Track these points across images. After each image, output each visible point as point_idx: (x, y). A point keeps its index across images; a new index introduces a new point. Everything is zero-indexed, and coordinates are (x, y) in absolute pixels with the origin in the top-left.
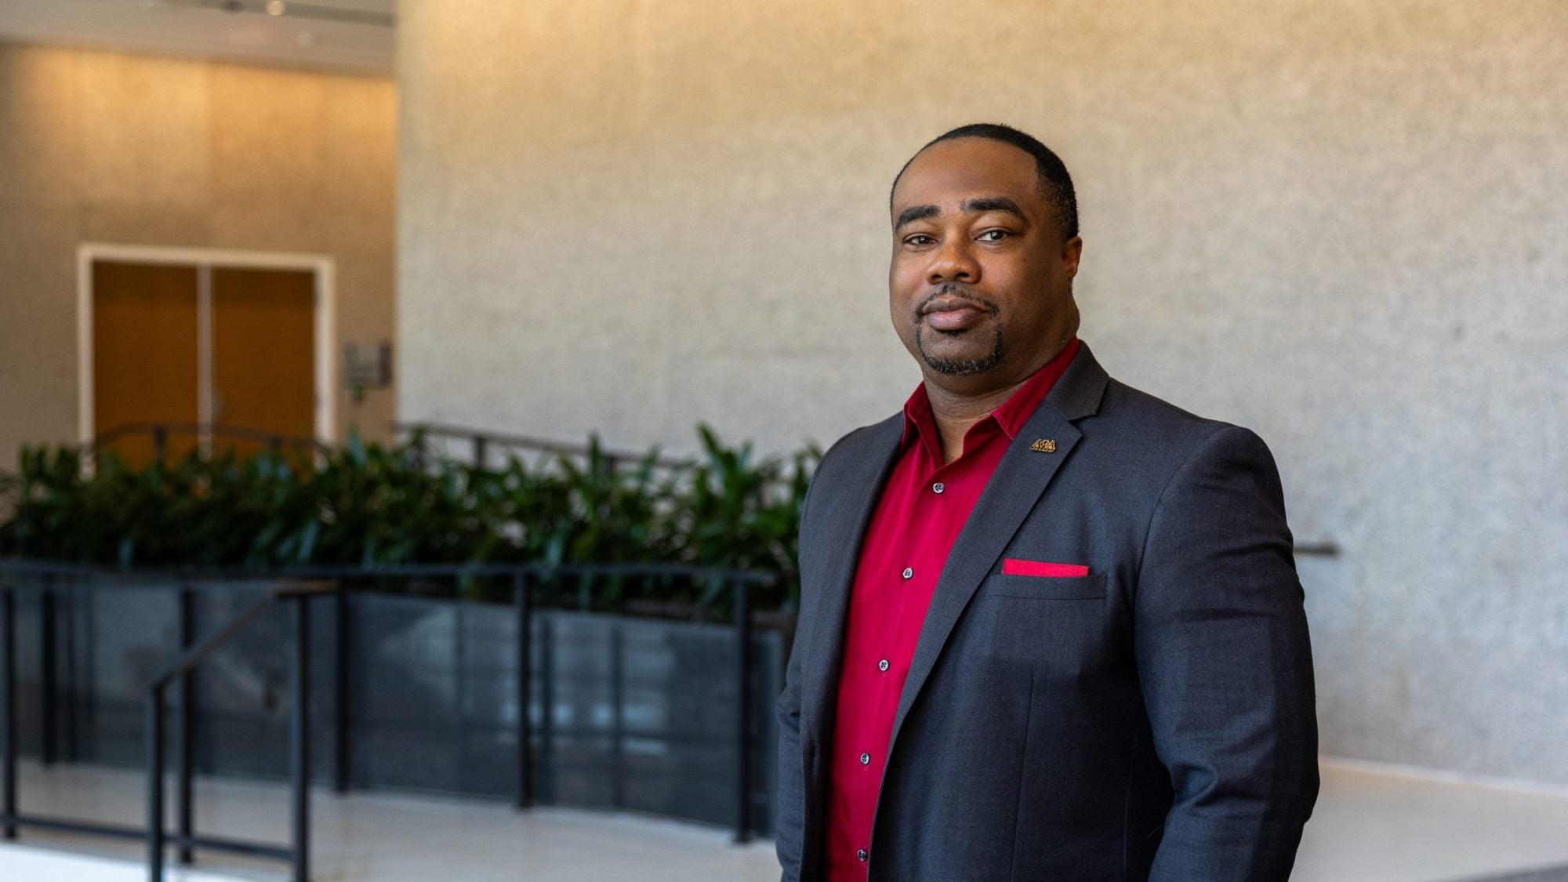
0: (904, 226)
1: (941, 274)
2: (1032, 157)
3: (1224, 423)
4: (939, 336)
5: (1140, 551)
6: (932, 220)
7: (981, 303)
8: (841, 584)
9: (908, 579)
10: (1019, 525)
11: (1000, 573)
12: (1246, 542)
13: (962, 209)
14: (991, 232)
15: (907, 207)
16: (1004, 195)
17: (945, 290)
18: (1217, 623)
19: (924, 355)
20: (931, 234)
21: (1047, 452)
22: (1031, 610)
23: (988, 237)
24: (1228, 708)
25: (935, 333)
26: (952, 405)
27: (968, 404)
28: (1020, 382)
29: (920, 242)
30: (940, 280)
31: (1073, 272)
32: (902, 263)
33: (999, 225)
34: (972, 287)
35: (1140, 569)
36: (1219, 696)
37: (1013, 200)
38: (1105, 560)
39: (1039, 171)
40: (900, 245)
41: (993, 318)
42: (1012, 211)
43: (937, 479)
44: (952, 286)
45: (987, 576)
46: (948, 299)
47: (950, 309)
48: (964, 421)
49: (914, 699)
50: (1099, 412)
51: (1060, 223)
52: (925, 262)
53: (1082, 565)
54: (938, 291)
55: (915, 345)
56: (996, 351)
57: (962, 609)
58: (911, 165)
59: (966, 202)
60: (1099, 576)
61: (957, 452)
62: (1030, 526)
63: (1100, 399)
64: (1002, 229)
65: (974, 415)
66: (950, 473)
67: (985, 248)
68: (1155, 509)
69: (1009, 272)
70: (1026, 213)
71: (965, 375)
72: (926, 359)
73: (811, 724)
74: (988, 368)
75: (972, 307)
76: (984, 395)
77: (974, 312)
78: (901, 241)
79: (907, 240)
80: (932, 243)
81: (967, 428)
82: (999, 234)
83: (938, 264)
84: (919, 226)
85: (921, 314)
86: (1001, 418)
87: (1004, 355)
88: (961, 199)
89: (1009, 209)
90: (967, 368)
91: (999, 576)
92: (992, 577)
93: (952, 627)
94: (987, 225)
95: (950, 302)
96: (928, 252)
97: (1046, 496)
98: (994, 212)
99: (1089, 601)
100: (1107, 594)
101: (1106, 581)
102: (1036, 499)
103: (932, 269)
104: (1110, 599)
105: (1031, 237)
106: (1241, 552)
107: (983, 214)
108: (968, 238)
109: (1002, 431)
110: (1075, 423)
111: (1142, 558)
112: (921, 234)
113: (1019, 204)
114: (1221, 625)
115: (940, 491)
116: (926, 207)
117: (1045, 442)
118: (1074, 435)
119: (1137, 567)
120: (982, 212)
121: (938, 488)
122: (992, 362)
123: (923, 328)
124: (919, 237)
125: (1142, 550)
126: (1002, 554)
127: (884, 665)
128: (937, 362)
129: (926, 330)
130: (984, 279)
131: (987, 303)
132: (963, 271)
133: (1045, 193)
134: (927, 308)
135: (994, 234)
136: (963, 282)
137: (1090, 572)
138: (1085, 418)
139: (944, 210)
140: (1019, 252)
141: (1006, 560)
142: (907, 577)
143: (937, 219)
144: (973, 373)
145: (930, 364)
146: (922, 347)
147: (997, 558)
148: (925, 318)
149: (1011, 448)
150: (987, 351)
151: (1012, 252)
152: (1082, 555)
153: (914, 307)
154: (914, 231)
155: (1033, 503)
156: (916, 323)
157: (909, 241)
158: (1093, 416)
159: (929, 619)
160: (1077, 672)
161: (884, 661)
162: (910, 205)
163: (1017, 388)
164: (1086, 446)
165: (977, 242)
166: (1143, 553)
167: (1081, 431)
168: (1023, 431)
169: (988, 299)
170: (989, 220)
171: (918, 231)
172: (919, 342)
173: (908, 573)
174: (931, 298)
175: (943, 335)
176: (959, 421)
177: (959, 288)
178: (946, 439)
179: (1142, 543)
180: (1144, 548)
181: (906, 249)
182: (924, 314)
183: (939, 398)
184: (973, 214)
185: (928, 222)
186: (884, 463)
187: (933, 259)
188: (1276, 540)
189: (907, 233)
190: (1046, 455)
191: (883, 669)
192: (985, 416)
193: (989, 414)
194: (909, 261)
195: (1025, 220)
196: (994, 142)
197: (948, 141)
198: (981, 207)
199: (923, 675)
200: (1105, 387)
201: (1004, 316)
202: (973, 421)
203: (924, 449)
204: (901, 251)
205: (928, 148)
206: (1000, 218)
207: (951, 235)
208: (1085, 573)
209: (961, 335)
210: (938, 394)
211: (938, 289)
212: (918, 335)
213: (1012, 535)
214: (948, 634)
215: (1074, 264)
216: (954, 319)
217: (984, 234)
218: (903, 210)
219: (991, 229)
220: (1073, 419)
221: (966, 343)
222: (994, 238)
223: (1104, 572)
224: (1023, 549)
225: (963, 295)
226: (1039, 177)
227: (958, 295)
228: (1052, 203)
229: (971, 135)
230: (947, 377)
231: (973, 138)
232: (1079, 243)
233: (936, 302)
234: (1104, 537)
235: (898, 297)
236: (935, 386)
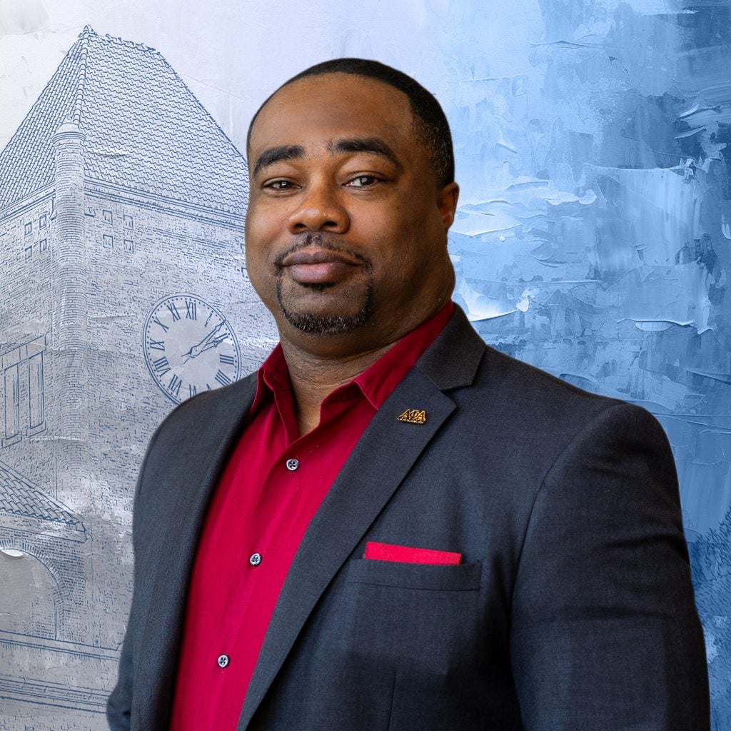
0: (263, 169)
1: (304, 223)
2: (405, 95)
3: (615, 400)
4: (301, 289)
5: (519, 539)
6: (295, 162)
7: (352, 255)
8: (180, 564)
9: (256, 565)
10: (384, 504)
11: (361, 558)
12: (638, 532)
13: (329, 149)
14: (361, 178)
15: (267, 148)
16: (375, 135)
17: (308, 241)
18: (605, 623)
19: (285, 311)
20: (293, 179)
21: (415, 424)
22: (395, 600)
23: (357, 183)
24: (616, 719)
25: (298, 286)
26: (313, 368)
27: (330, 367)
28: (388, 344)
29: (281, 187)
30: (302, 229)
31: (449, 221)
32: (260, 208)
33: (367, 169)
34: (341, 237)
35: (519, 561)
36: (606, 705)
37: (386, 142)
38: (480, 546)
39: (414, 111)
40: (258, 191)
41: (364, 272)
42: (384, 153)
43: (289, 455)
44: (317, 236)
45: (347, 560)
46: (313, 250)
47: (316, 261)
48: (323, 386)
49: (262, 698)
50: (475, 382)
51: (437, 168)
52: (287, 210)
53: (453, 552)
54: (300, 242)
55: (276, 299)
56: (366, 308)
57: (319, 597)
58: (270, 103)
59: (333, 141)
60: (473, 565)
61: (313, 421)
62: (396, 506)
63: (476, 368)
64: (373, 174)
65: (337, 379)
66: (305, 446)
67: (354, 194)
68: (539, 492)
69: (381, 221)
70: (400, 157)
71: (331, 334)
72: (288, 316)
73: (143, 721)
74: (357, 326)
75: (342, 260)
76: (349, 358)
77: (339, 264)
78: (259, 186)
79: (267, 185)
80: (296, 188)
81: (326, 394)
82: (369, 180)
83: (302, 212)
84: (280, 169)
85: (280, 266)
86: (363, 385)
87: (373, 313)
88: (327, 139)
89: (381, 151)
90: (333, 325)
91: (359, 561)
92: (352, 563)
93: (306, 617)
94: (356, 169)
95: (315, 255)
96: (290, 198)
97: (414, 472)
98: (364, 153)
99: (460, 592)
100: (481, 585)
101: (480, 571)
102: (403, 475)
103: (294, 218)
104: (484, 591)
105: (405, 183)
106: (632, 544)
107: (352, 156)
108: (335, 183)
109: (365, 398)
110: (449, 393)
111: (522, 547)
112: (283, 179)
113: (392, 147)
114: (609, 624)
115: (295, 468)
116: (290, 147)
117: (414, 413)
118: (449, 407)
119: (516, 557)
120: (350, 153)
121: (292, 465)
122: (361, 321)
123: (284, 281)
124: (280, 182)
125: (522, 537)
126: (364, 536)
127: (223, 661)
128: (300, 318)
129: (287, 283)
130: (353, 229)
131: (358, 256)
132: (329, 220)
133: (420, 136)
134: (288, 259)
135: (364, 180)
136: (330, 232)
137: (463, 560)
138: (460, 388)
139: (308, 150)
140: (392, 199)
141: (369, 543)
142: (254, 563)
143: (301, 160)
144: (339, 332)
145: (291, 321)
146: (283, 301)
147: (359, 540)
148: (285, 270)
149: (376, 418)
150: (355, 307)
151: (383, 199)
152: (455, 541)
153: (273, 258)
154: (275, 174)
155: (400, 480)
156: (276, 275)
157: (270, 186)
158: (467, 387)
159: (280, 607)
160: (445, 672)
161: (224, 656)
162: (270, 146)
163: (385, 350)
164: (461, 420)
165: (344, 188)
166: (524, 541)
167: (456, 403)
168: (390, 400)
169: (360, 252)
170: (359, 163)
171: (280, 174)
172: (279, 296)
173: (256, 559)
174: (293, 250)
175: (306, 289)
176: (317, 386)
177: (326, 238)
178: (303, 406)
179: (522, 531)
180: (525, 535)
181: (266, 194)
182: (285, 266)
183: (298, 361)
184: (341, 155)
185: (291, 165)
186: (229, 430)
187: (295, 208)
188: (671, 532)
189: (266, 177)
190: (414, 426)
191: (223, 666)
192: (347, 382)
193: (352, 379)
194: (268, 207)
195: (397, 164)
196: (362, 79)
197: (312, 77)
198: (350, 147)
199: (273, 670)
200: (482, 354)
201: (377, 272)
202: (332, 387)
203: (276, 417)
204: (259, 196)
205: (290, 84)
206: (370, 161)
207: (317, 180)
208: (457, 561)
209: (328, 290)
210: (296, 355)
211: (300, 239)
212: (279, 290)
213: (376, 515)
214: (303, 623)
215: (451, 213)
216: (320, 272)
217: (353, 180)
218: (263, 152)
219: (361, 174)
220: (446, 388)
221: (333, 299)
222: (363, 184)
223: (478, 561)
224: (387, 532)
225: (331, 247)
226: (414, 118)
227: (325, 247)
228: (428, 147)
229: (337, 71)
230: (310, 337)
231: (340, 74)
232: (456, 191)
233: (299, 253)
234: (480, 521)
235: (257, 246)
236: (294, 348)
